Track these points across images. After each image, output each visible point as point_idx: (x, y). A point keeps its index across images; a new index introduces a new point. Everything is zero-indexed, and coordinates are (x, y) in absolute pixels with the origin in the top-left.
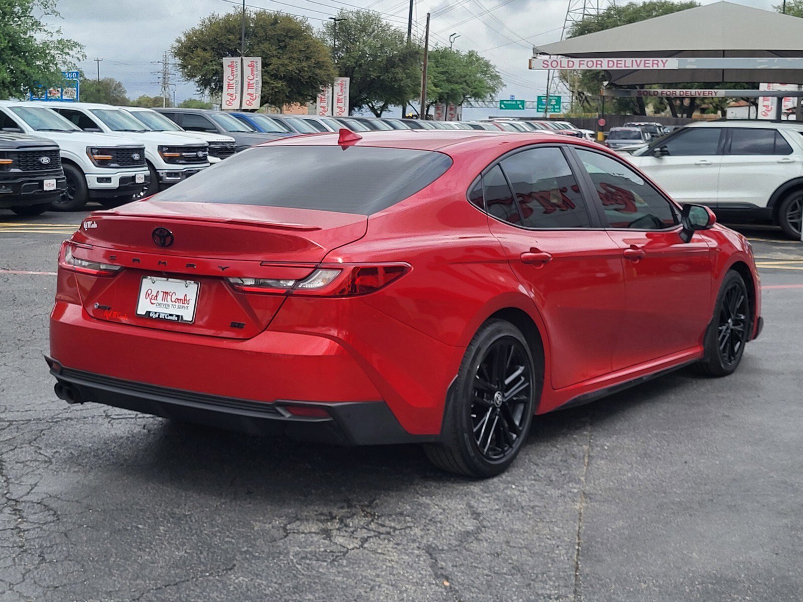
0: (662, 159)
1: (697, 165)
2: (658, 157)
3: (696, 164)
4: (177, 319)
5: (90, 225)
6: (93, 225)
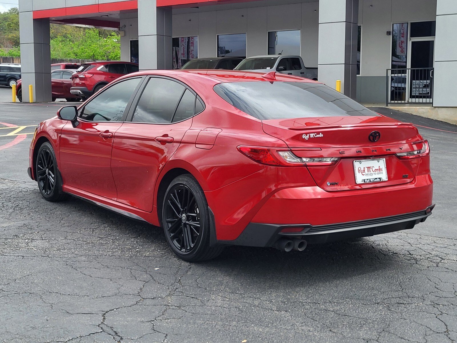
4: (379, 180)
5: (314, 136)
6: (317, 135)
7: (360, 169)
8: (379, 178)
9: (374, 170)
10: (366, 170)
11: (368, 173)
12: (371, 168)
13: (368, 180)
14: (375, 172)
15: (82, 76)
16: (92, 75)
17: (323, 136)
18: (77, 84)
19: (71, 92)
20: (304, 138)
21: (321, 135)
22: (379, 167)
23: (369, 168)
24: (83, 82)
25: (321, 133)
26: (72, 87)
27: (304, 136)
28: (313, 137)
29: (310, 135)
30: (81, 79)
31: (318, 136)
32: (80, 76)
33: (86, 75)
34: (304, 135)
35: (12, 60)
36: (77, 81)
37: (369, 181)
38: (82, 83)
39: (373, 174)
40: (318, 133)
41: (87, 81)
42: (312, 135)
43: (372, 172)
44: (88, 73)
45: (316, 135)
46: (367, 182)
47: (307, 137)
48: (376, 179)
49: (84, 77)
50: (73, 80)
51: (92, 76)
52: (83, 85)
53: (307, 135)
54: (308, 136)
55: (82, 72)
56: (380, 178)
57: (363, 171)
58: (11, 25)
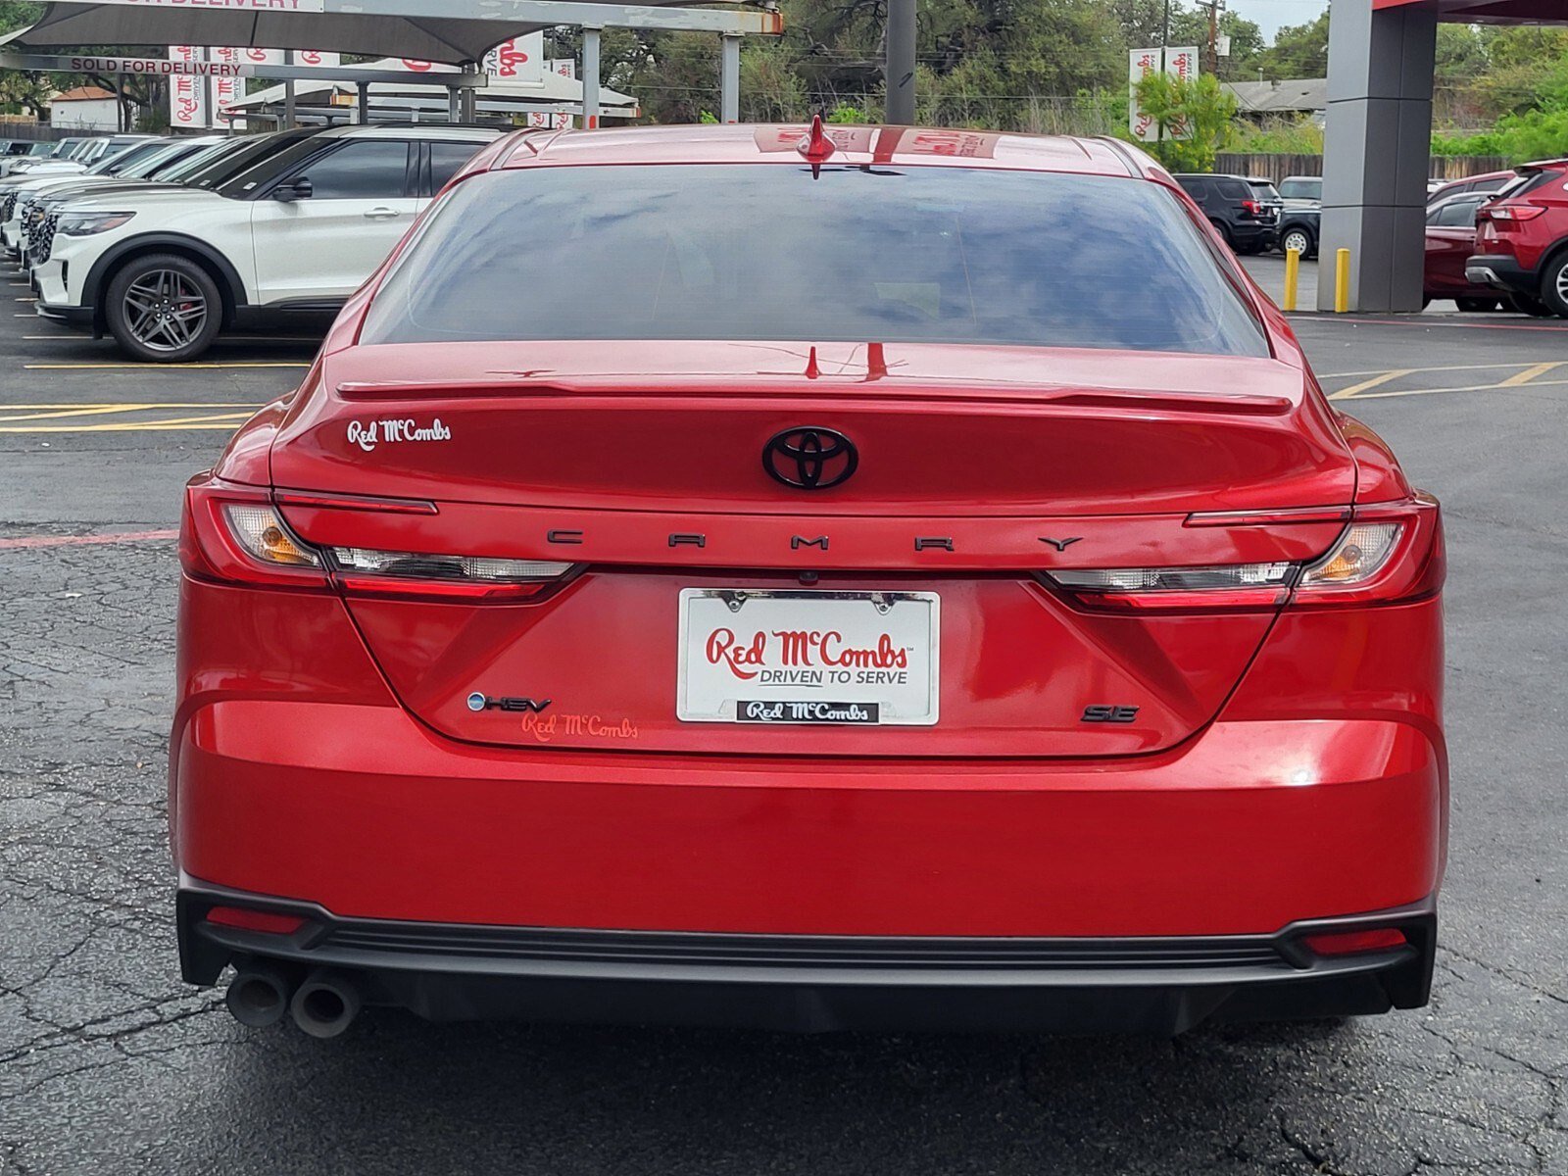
0: (295, 205)
1: (370, 217)
2: (285, 201)
3: (366, 216)
4: (865, 715)
5: (401, 432)
6: (419, 431)
7: (722, 638)
8: (862, 707)
9: (834, 656)
10: (773, 650)
11: (784, 668)
12: (818, 640)
13: (770, 705)
14: (839, 667)
15: (1502, 215)
16: (1542, 209)
17: (448, 437)
18: (1489, 247)
19: (1466, 274)
20: (352, 441)
21: (439, 432)
22: (885, 637)
23: (802, 638)
24: (1507, 236)
25: (437, 422)
26: (1472, 255)
27: (355, 434)
28: (399, 440)
29: (381, 431)
30: (1501, 225)
31: (422, 434)
32: (1496, 215)
33: (1516, 211)
34: (355, 427)
35: (1440, 166)
36: (1490, 233)
37: (777, 712)
38: (1500, 241)
39: (827, 677)
40: (424, 420)
41: (1519, 231)
42: (392, 429)
43: (818, 664)
44: (1530, 201)
45: (412, 431)
46: (757, 717)
47: (369, 439)
48: (845, 706)
49: (1509, 216)
50: (1480, 228)
51: (1539, 215)
52: (1504, 247)
53: (366, 428)
54: (372, 436)
55: (1507, 197)
56: (872, 709)
57: (744, 653)
58: (1506, 48)
